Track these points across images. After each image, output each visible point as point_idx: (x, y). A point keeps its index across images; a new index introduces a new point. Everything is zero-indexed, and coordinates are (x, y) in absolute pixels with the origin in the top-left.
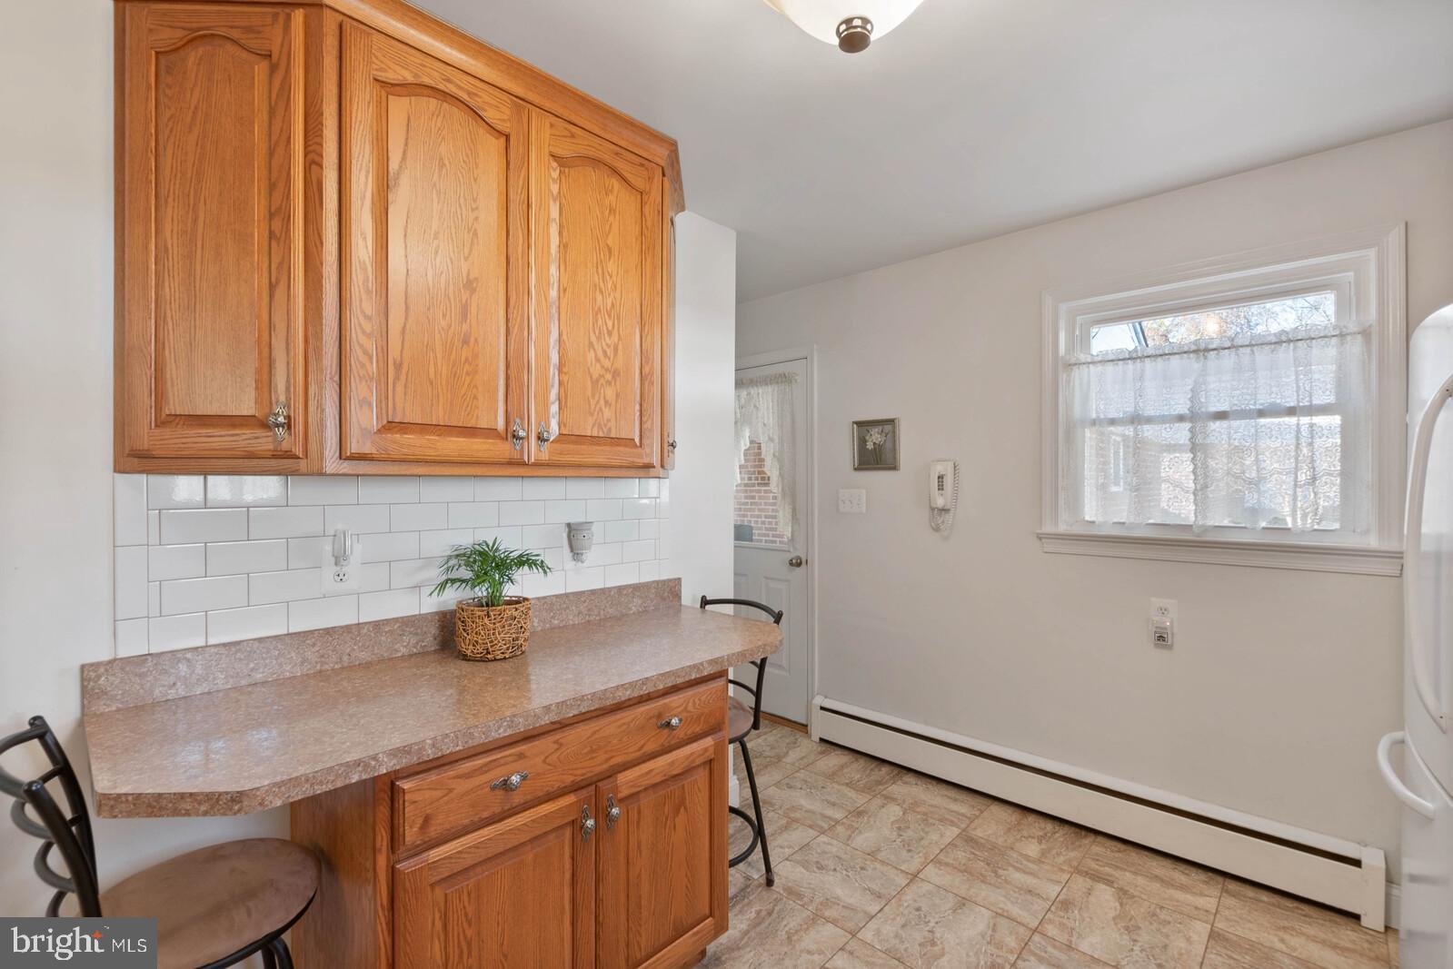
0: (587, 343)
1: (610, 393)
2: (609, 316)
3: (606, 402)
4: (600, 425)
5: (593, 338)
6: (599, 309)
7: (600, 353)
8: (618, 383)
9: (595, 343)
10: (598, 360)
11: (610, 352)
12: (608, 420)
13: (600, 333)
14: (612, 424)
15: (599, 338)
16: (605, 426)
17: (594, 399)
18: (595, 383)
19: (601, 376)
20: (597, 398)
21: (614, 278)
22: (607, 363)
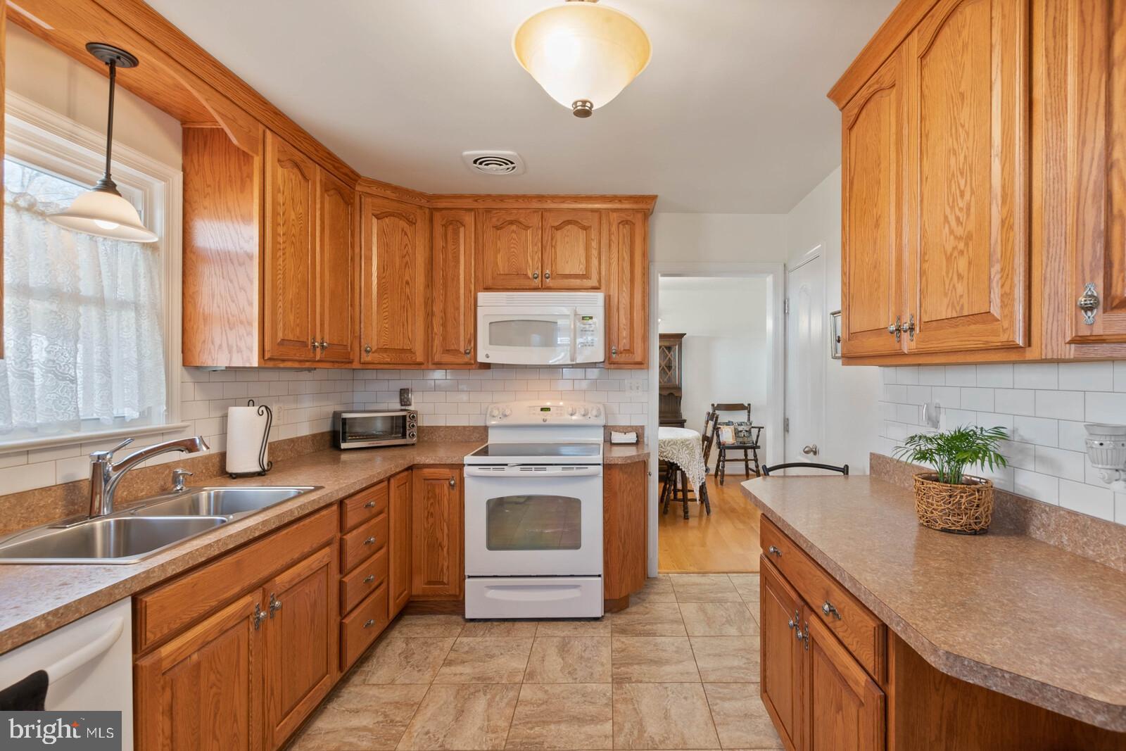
0: (942, 219)
1: (962, 264)
2: (962, 174)
3: (960, 277)
4: (953, 303)
5: (948, 210)
6: (953, 175)
7: (953, 223)
8: (970, 249)
9: (949, 217)
10: (951, 232)
11: (963, 216)
12: (961, 296)
13: (953, 202)
14: (965, 301)
15: (952, 208)
16: (958, 303)
17: (948, 277)
18: (949, 258)
19: (955, 248)
20: (950, 275)
21: (967, 125)
22: (959, 231)
